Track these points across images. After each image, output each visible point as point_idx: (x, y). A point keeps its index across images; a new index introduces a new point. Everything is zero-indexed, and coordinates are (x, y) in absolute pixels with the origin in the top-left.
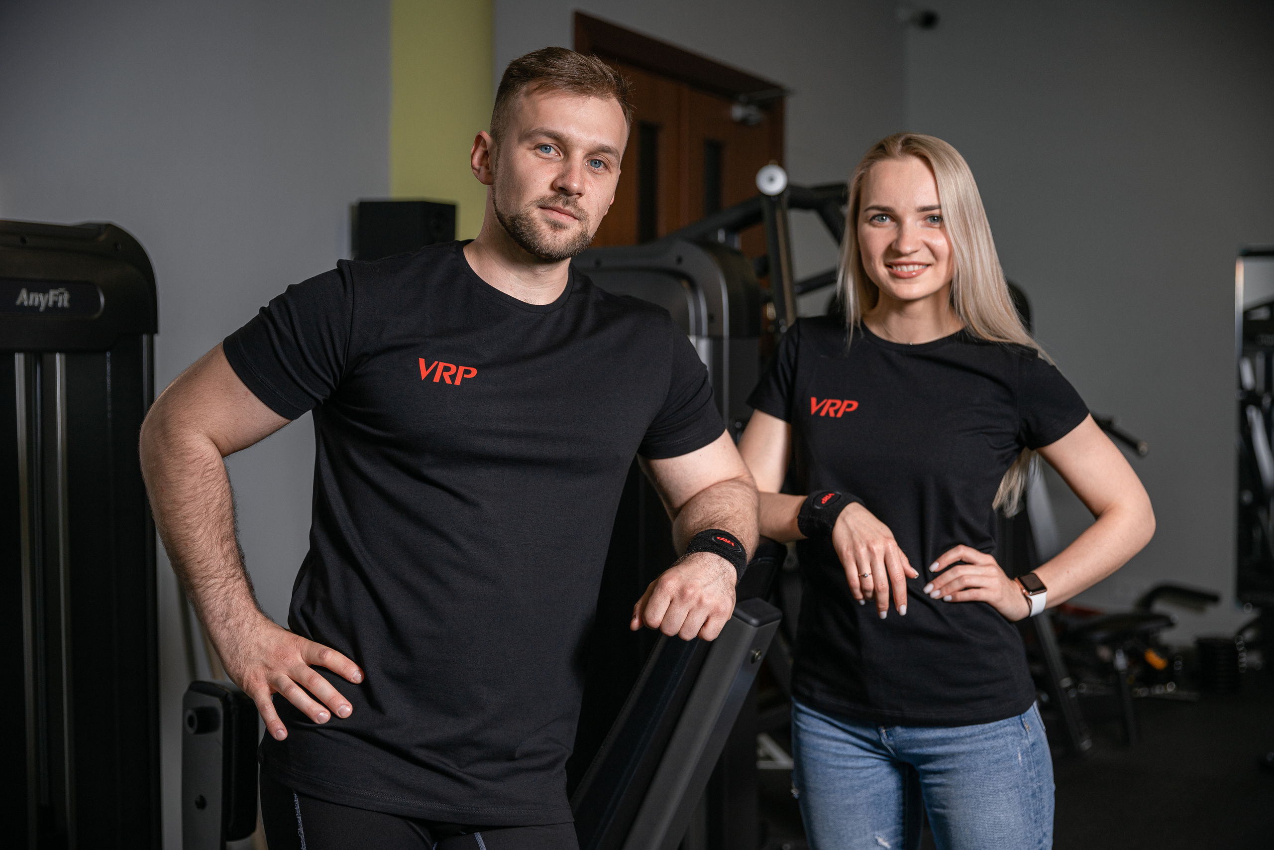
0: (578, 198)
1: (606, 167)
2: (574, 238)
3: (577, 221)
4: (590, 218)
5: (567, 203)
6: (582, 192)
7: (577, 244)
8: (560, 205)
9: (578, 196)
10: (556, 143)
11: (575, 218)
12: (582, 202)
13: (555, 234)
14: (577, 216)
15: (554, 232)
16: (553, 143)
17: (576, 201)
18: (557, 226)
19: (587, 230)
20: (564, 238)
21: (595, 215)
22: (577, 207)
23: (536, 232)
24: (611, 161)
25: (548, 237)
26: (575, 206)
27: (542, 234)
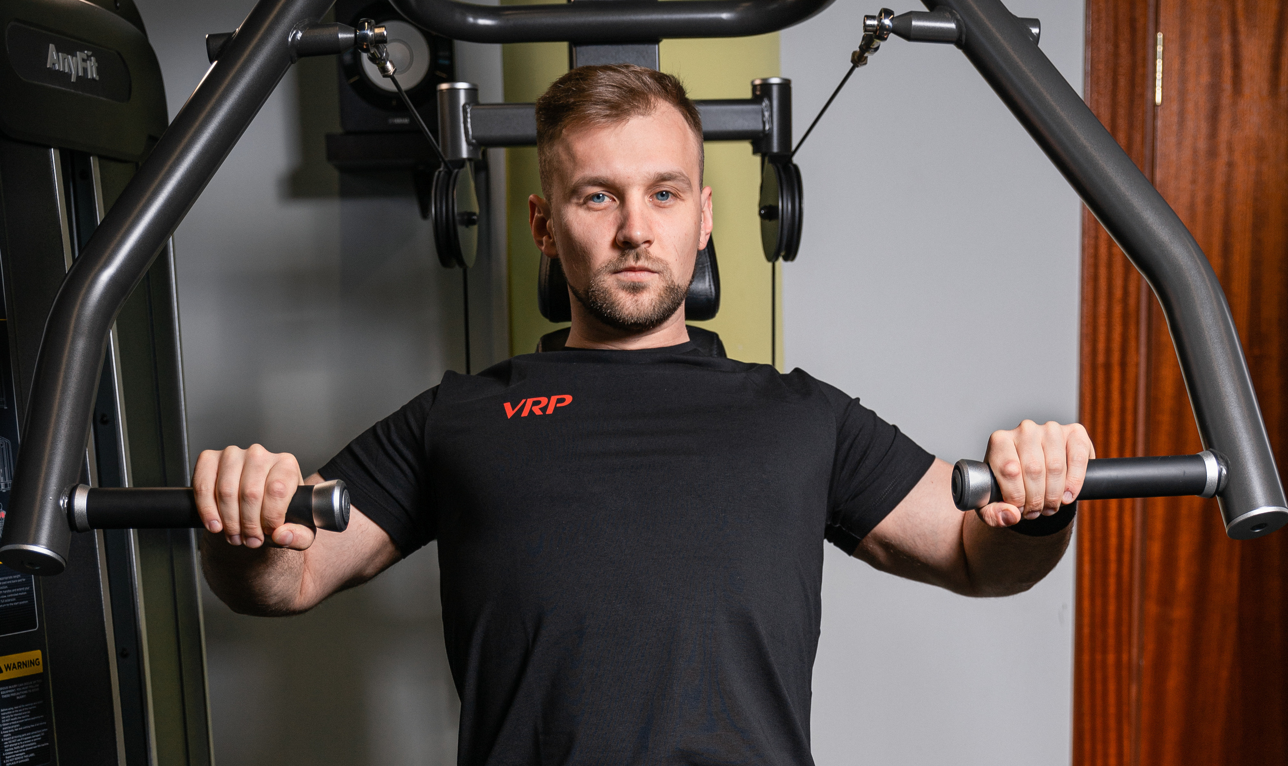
0: (649, 247)
1: (676, 196)
2: (660, 296)
3: (656, 275)
4: (671, 266)
5: (637, 258)
6: (650, 238)
7: (667, 300)
8: (631, 262)
9: (647, 245)
10: (606, 190)
11: (653, 272)
12: (654, 250)
13: (636, 298)
14: (655, 268)
15: (634, 295)
16: (603, 190)
17: (647, 252)
18: (635, 289)
19: (673, 281)
20: (647, 299)
21: (675, 259)
22: (650, 258)
23: (613, 303)
24: (678, 188)
25: (628, 304)
26: (648, 258)
27: (621, 302)
